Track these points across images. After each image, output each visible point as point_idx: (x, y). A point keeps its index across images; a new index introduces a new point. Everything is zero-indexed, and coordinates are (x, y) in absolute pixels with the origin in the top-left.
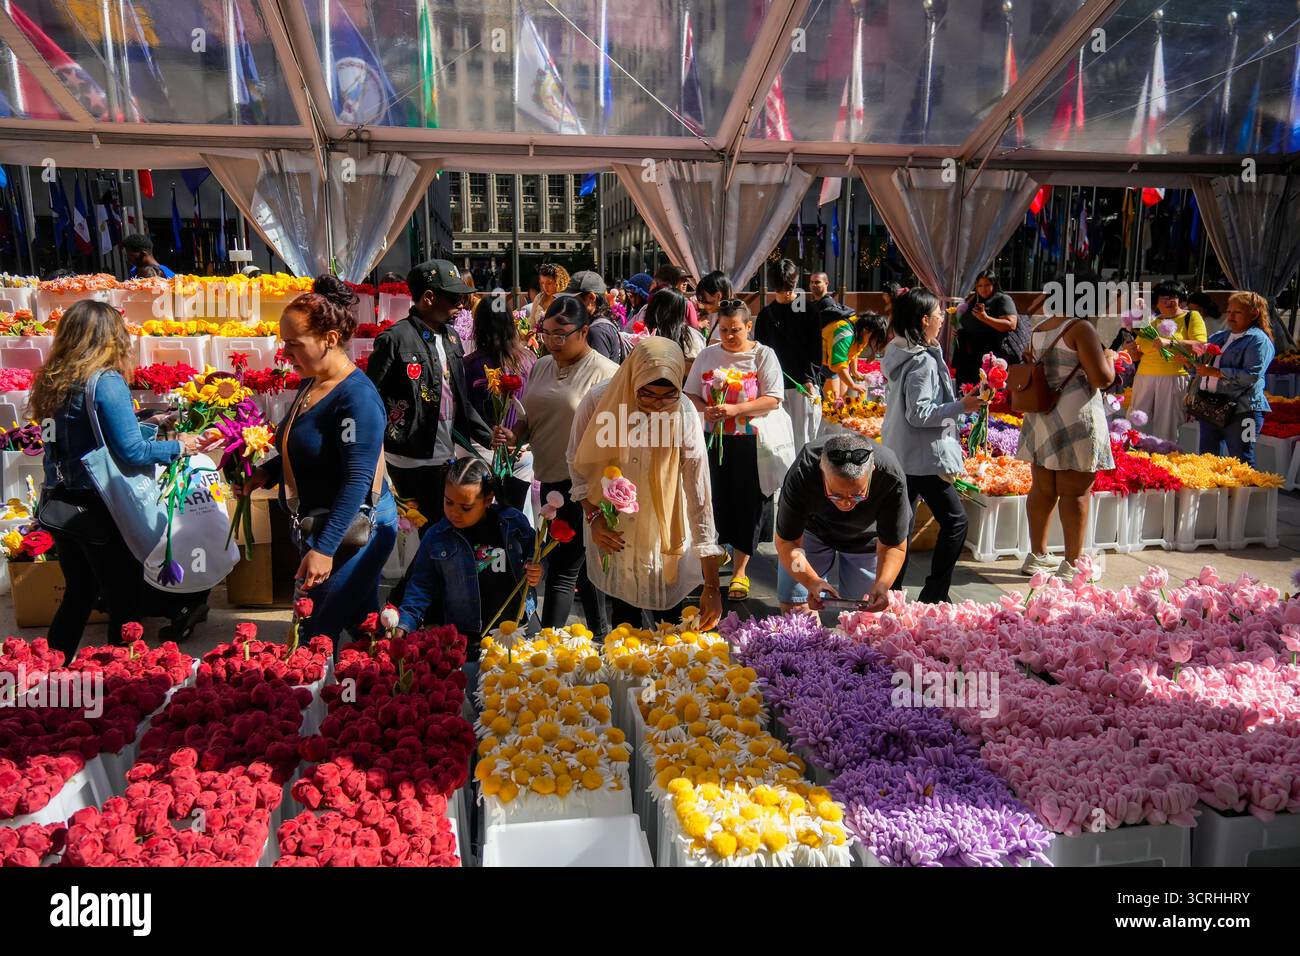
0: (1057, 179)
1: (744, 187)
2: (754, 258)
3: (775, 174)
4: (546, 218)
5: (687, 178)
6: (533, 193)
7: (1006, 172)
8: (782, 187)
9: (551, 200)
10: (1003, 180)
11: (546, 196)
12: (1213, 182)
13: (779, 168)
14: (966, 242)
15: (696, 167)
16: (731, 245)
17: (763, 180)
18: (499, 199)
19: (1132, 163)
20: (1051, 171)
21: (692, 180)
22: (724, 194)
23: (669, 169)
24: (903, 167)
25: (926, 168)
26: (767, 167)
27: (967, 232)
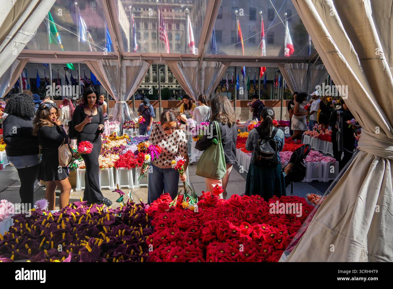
0: (233, 64)
1: (127, 67)
2: (132, 90)
3: (137, 63)
4: (167, 78)
5: (108, 64)
6: (163, 71)
7: (214, 62)
8: (140, 67)
9: (168, 73)
10: (213, 64)
11: (167, 72)
12: (285, 65)
13: (138, 61)
14: (203, 84)
15: (110, 61)
16: (124, 85)
17: (134, 65)
18: (153, 73)
19: (256, 59)
20: (230, 62)
21: (110, 65)
22: (121, 69)
23: (102, 62)
24: (180, 60)
25: (187, 61)
26: (135, 61)
27: (203, 81)
